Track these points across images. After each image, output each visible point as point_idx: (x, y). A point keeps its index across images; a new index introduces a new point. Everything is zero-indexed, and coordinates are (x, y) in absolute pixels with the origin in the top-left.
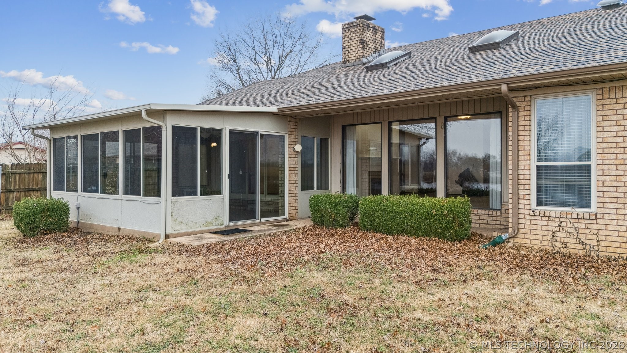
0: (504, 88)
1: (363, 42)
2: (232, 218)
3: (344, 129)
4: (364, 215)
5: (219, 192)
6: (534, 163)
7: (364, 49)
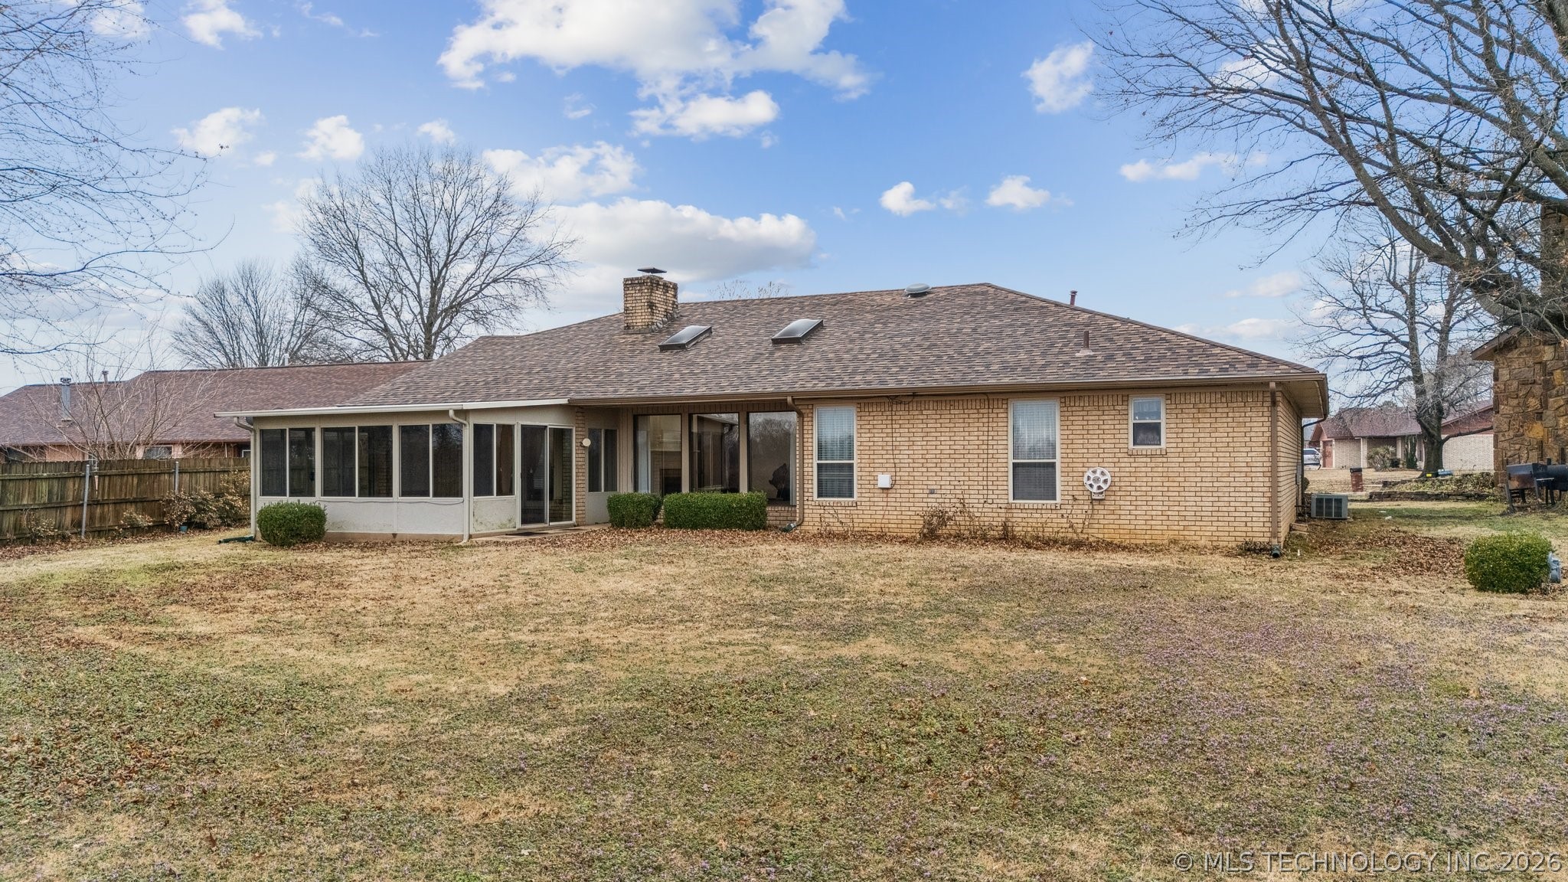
0: (789, 399)
1: (651, 305)
2: (524, 521)
3: (635, 419)
4: (668, 513)
5: (511, 492)
6: (816, 462)
7: (652, 314)
